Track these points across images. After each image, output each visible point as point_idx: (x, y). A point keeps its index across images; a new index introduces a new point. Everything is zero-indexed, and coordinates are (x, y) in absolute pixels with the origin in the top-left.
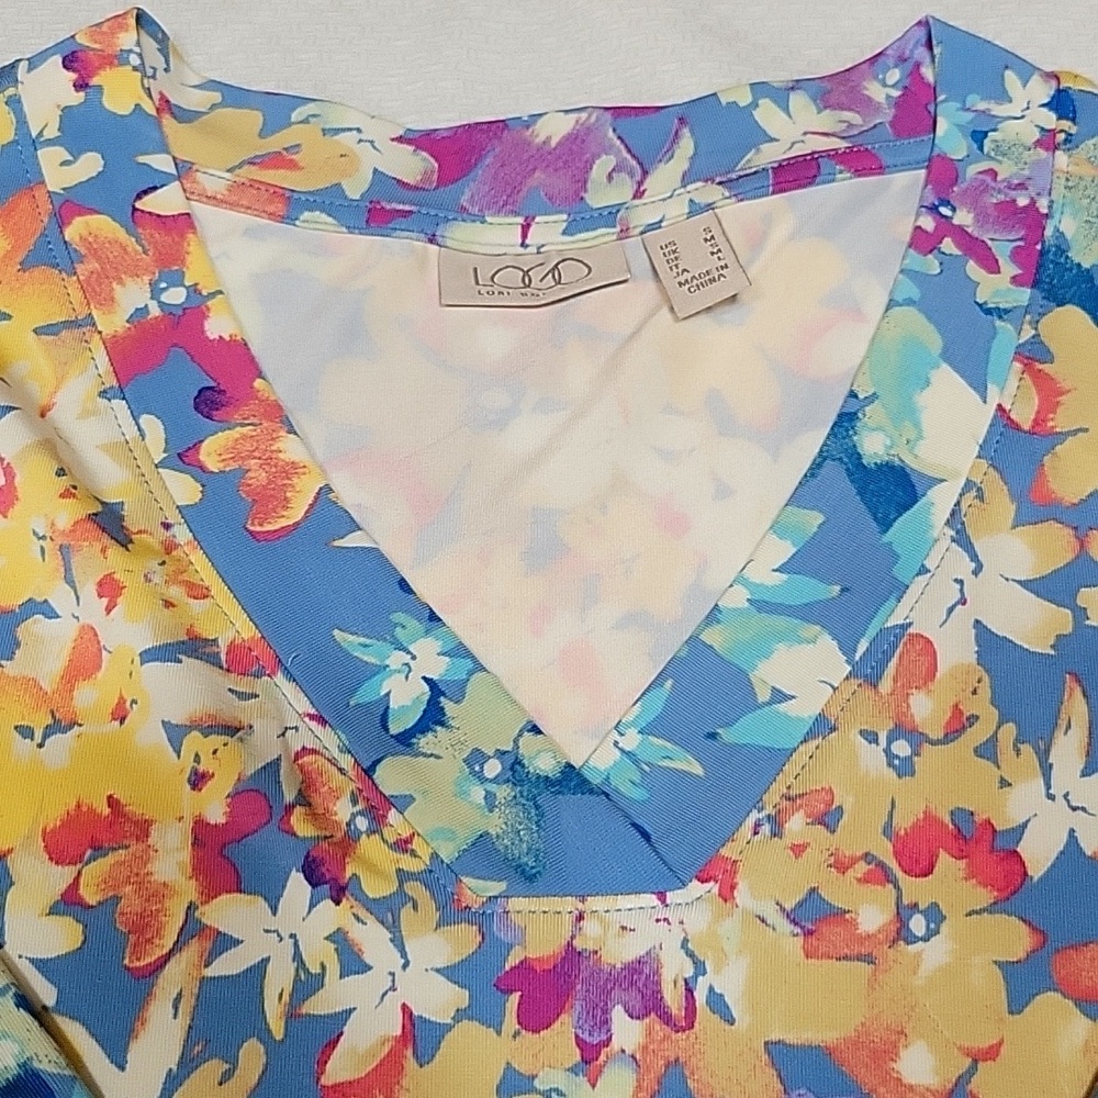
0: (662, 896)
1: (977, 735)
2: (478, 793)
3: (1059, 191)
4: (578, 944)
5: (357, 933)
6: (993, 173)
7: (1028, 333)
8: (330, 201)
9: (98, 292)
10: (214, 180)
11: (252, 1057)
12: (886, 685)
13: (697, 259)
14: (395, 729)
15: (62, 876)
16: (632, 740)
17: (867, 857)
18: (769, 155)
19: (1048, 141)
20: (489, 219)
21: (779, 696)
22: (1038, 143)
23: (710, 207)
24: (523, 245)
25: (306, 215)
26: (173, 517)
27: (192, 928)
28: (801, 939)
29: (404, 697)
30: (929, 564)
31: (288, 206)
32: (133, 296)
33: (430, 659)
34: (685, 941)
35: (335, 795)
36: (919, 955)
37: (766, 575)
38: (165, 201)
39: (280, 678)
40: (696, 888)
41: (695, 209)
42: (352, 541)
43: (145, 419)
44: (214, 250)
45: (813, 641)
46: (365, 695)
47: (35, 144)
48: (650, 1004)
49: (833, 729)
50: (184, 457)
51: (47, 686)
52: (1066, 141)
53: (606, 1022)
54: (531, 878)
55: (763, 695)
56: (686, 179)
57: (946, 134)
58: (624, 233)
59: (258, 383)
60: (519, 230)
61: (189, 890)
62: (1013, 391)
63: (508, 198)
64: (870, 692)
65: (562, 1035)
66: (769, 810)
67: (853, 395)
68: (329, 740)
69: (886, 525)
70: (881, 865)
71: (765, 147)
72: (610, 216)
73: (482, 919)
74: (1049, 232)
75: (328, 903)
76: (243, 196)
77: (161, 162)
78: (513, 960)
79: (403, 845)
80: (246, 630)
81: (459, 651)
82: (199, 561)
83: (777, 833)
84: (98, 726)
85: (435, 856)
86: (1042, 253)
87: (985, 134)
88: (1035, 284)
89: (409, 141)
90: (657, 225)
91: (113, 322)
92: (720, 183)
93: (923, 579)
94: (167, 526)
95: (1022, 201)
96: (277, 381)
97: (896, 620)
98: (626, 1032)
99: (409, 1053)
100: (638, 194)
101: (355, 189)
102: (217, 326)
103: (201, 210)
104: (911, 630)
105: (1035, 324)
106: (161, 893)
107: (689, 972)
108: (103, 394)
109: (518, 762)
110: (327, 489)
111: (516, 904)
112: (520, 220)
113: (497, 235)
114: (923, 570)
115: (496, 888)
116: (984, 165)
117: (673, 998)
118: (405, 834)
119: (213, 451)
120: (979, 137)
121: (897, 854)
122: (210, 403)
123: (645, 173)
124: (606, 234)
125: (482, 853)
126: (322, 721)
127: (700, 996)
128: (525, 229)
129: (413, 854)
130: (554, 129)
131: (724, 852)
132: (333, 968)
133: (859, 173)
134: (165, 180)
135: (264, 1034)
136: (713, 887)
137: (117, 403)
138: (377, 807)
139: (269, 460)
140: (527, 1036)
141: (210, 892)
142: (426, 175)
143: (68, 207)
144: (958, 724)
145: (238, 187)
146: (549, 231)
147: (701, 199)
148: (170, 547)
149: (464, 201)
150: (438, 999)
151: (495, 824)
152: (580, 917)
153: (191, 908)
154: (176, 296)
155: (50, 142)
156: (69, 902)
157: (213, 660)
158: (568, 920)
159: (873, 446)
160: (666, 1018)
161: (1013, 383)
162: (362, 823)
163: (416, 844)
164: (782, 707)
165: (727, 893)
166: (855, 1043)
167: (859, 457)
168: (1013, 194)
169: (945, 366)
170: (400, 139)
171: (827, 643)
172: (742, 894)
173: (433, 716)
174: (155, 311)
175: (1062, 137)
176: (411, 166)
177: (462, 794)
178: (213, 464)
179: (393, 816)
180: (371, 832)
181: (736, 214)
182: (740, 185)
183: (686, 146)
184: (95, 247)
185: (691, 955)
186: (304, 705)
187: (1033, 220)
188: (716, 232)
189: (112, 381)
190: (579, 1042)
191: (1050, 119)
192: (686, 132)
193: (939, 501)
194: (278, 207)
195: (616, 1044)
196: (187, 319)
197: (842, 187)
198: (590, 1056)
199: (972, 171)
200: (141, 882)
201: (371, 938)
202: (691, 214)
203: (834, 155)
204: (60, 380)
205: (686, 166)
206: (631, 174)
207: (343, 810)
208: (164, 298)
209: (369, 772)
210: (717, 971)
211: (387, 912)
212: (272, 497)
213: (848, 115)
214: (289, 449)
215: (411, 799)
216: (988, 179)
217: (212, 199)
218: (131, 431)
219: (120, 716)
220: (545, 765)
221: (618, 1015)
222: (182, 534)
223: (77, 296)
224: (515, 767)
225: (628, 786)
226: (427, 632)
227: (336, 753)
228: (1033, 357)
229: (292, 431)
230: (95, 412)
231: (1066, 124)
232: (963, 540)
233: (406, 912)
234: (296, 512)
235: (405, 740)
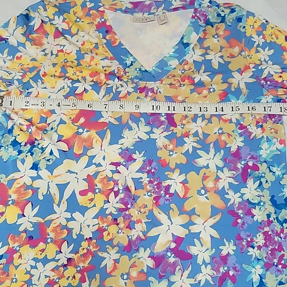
0: (155, 82)
1: (192, 70)
2: (136, 72)
3: (209, 13)
4: (146, 86)
5: (123, 84)
6: (201, 10)
7: (204, 29)
8: (120, 10)
9: (94, 19)
10: (107, 7)
11: (112, 94)
12: (182, 65)
13: (162, 18)
14: (127, 66)
15: (92, 79)
16: (154, 68)
17: (178, 80)
18: (173, 7)
19: (208, 6)
20: (139, 13)
21: (170, 65)
22: (207, 7)
23: (165, 13)
24: (143, 16)
25: (118, 11)
26: (104, 44)
27: (105, 83)
28: (169, 86)
29: (129, 63)
30: (189, 53)
31: (116, 10)
32: (98, 20)
33: (131, 59)
34: (157, 87)
35: (121, 71)
36: (182, 88)
37: (171, 53)
38: (101, 9)
39: (115, 60)
40: (159, 82)
41: (163, 13)
42: (123, 47)
43: (100, 34)
44: (107, 15)
45: (175, 60)
46: (124, 62)
47: (86, 2)
48: (153, 92)
49: (176, 69)
50: (104, 38)
51: (88, 62)
52: (211, 7)
53: (148, 93)
54: (142, 80)
55: (169, 65)
56: (163, 10)
57: (196, 5)
58: (155, 16)
59: (113, 30)
60: (142, 15)
61: (105, 80)
62: (201, 35)
63: (142, 11)
64: (180, 65)
65: (144, 94)
66: (167, 76)
67: (183, 35)
68: (121, 66)
69: (185, 48)
70: (179, 81)
71: (173, 6)
72: (153, 13)
73: (136, 83)
74: (207, 17)
75: (120, 82)
76: (110, 9)
77: (101, 4)
78: (139, 87)
79: (128, 76)
80: (112, 56)
81: (135, 58)
82: (106, 48)
83: (168, 77)
84: (94, 66)
85: (131, 77)
86: (207, 20)
87: (201, 5)
88: (206, 23)
89: (131, 3)
90: (158, 15)
91: (96, 23)
93: (188, 54)
94: (103, 45)
95: (205, 14)
97: (185, 59)
98: (150, 94)
99: (128, 95)
100: (157, 11)
101: (123, 9)
102: (108, 24)
103: (105, 10)
104: (186, 60)
105: (205, 28)
106: (102, 80)
107: (157, 89)
108: (95, 31)
109: (140, 69)
110: (120, 42)
111: (140, 82)
112: (143, 13)
113: (140, 15)
114: (188, 53)
115: (138, 80)
116: (200, 9)
117: (155, 91)
118: (128, 75)
119: (108, 37)
120: (200, 5)
121: (181, 80)
122: (107, 32)
123: (158, 9)
124: (153, 15)
125: (136, 77)
126: (120, 64)
127: (158, 91)
128: (143, 14)
129: (129, 77)
130: (148, 3)
131: (162, 79)
132: (120, 87)
133: (183, 9)
134: (101, 6)
135: (113, 93)
136: (160, 82)
137: (97, 32)
138: (125, 73)
139: (114, 38)
140: (140, 94)
141: (107, 80)
142: (132, 7)
143: (90, 9)
144: (190, 69)
145: (110, 8)
146: (146, 15)
147: (164, 12)
148: (103, 47)
149: (136, 11)
150: (131, 90)
151: (138, 75)
152: (146, 83)
153: (105, 82)
154: (103, 20)
155: (88, 2)
156: (92, 81)
157: (108, 59)
158: (145, 84)
159: (185, 41)
160: (154, 93)
161: (201, 34)
162: (124, 74)
163: (129, 76)
164: (171, 66)
165: (162, 83)
166: (174, 96)
167: (183, 42)
168: (204, 13)
169: (194, 32)
170: (129, 3)
171: (177, 60)
172: (163, 83)
173: (132, 65)
174: (101, 22)
175: (210, 6)
176: (130, 6)
177: (134, 72)
178: (108, 39)
179: (127, 74)
180: (125, 75)
182: (169, 11)
183: (163, 5)
184: (93, 14)
185: (157, 88)
186: (118, 63)
187: (206, 16)
188: (165, 16)
189: (96, 29)
190: (145, 95)
191: (209, 4)
192: (163, 4)
193: (191, 46)
194: (115, 10)
195: (149, 95)
196: (104, 23)
198: (146, 96)
199: (199, 9)
200: (100, 79)
201: (124, 84)
202: (163, 14)
204: (90, 29)
205: (163, 8)
206: (156, 9)
207: (122, 73)
208: (102, 20)
209: (125, 69)
210: (160, 89)
211: (126, 83)
212: (114, 42)
213: (183, 3)
214: (116, 37)
215: (129, 72)
216: (201, 11)
217: (107, 9)
218: (99, 35)
219: (96, 65)
220: (143, 70)
221: (149, 92)
222: (104, 46)
223: (92, 20)
224: (140, 70)
225: (153, 73)
226: (131, 56)
227: (121, 68)
228: (204, 31)
229: (116, 35)
230: (94, 33)
231: (210, 5)
232: (193, 50)
233: (128, 82)
234: (117, 44)
235: (129, 67)
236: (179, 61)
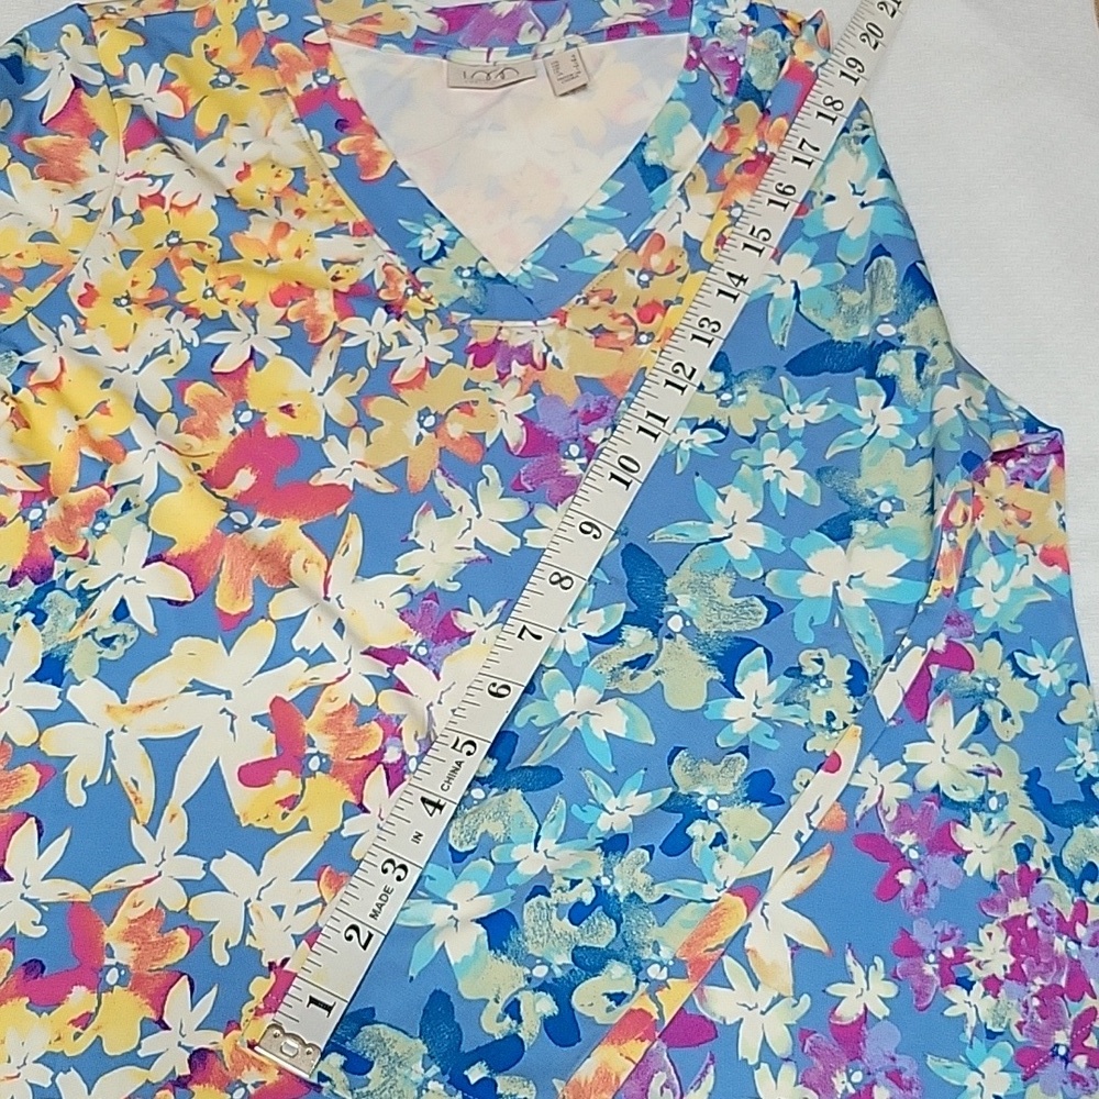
0: (535, 322)
1: (679, 274)
2: (460, 282)
3: (749, 54)
4: (499, 338)
5: (405, 331)
6: (718, 43)
7: (730, 114)
8: (397, 39)
9: (289, 77)
10: (342, 29)
11: (363, 373)
12: (641, 252)
13: (567, 68)
14: (425, 258)
15: (280, 312)
16: (528, 266)
17: (625, 315)
18: (607, 23)
19: (744, 29)
20: (472, 49)
21: (594, 254)
22: (741, 31)
23: (576, 46)
24: (488, 61)
25: (386, 45)
26: (327, 172)
27: (335, 330)
28: (593, 340)
29: (429, 246)
30: (667, 206)
31: (378, 41)
32: (305, 79)
33: (441, 232)
34: (544, 340)
35: (399, 280)
36: (642, 350)
37: (596, 206)
38: (318, 37)
39: (375, 236)
40: (550, 320)
41: (569, 46)
42: (406, 184)
43: (313, 132)
44: (342, 60)
45: (612, 233)
46: (411, 245)
47: (257, 8)
48: (528, 360)
49: (616, 267)
50: (330, 148)
51: (266, 243)
53: (509, 366)
54: (481, 313)
55: (588, 253)
56: (566, 32)
58: (535, 56)
59: (364, 118)
60: (485, 55)
61: (334, 317)
62: (717, 136)
63: (480, 39)
64: (634, 254)
65: (492, 369)
66: (584, 295)
67: (646, 135)
68: (397, 260)
69: (651, 190)
70: (631, 318)
71: (605, 19)
72: (528, 49)
73: (459, 327)
74: (743, 72)
76: (354, 36)
77: (316, 19)
78: (472, 342)
79: (427, 300)
80: (361, 218)
81: (454, 229)
82: (339, 189)
83: (586, 303)
84: (288, 260)
85: (440, 305)
87: (715, 23)
88: (737, 94)
89: (435, 13)
90: (550, 54)
91: (297, 90)
92: (583, 35)
93: (664, 211)
94: (325, 176)
95: (732, 58)
96: (372, 116)
97: (649, 227)
98: (517, 369)
99: (428, 373)
100: (543, 39)
101: (408, 35)
102: (344, 94)
103: (333, 41)
104: (656, 231)
105: (733, 111)
106: (322, 318)
107: (545, 350)
108: (294, 121)
109: (477, 271)
110: (395, 162)
111: (473, 322)
112: (486, 50)
113: (476, 56)
114: (664, 207)
115: (467, 316)
116: (714, 40)
117: (538, 359)
118: (429, 296)
119: (344, 145)
120: (712, 25)
121: (639, 314)
122: (341, 125)
123: (547, 29)
124: (527, 56)
125: (460, 304)
126: (394, 253)
127: (549, 359)
128: (489, 53)
129: (431, 303)
130: (504, 8)
131: (563, 308)
132: (396, 344)
134: (318, 27)
136: (557, 320)
137: (300, 125)
138: (416, 287)
139: (370, 150)
140: (476, 369)
141: (342, 318)
142: (442, 28)
143: (273, 38)
144: (671, 269)
145: (352, 31)
146: (500, 54)
147: (572, 43)
148: (326, 185)
149: (460, 40)
150: (441, 356)
151: (466, 293)
152: (501, 328)
153: (335, 323)
154: (325, 80)
155: (263, 9)
156: (284, 321)
157: (347, 233)
158: (496, 330)
159: (651, 157)
160: (534, 366)
161: (718, 133)
162: (410, 292)
163: (432, 300)
164: (596, 258)
165: (563, 324)
166: (612, 378)
167: (644, 161)
168: (728, 54)
169: (691, 125)
170: (430, 12)
171: (619, 235)
172: (569, 324)
173: (441, 253)
174: (315, 86)
176: (435, 24)
178: (344, 152)
179: (423, 289)
180: (414, 295)
181: (589, 50)
182: (591, 36)
183: (568, 17)
184: (286, 58)
185: (546, 344)
186: (387, 247)
187: (736, 67)
188: (578, 57)
189: (296, 116)
190: (499, 373)
191: (746, 19)
192: (568, 11)
193: (677, 180)
194: (373, 41)
195: (513, 373)
197: (639, 40)
198: (502, 377)
199: (709, 41)
200: (313, 314)
201: (413, 334)
202: (567, 49)
203: (638, 24)
204: (273, 115)
205: (567, 27)
206: (540, 29)
207: (403, 286)
208: (320, 80)
209: (414, 272)
210: (557, 350)
211: (419, 325)
212: (372, 165)
213: (647, 6)
214: (378, 145)
215: (431, 284)
216: (715, 46)
217: (341, 37)
218: (307, 137)
219: (298, 255)
220: (489, 273)
221: (514, 363)
222: (331, 179)
223: (279, 79)
224: (476, 273)
225: (525, 283)
226: (440, 221)
227: (399, 265)
228: (731, 124)
229: (379, 137)
230: (290, 128)
231: (754, 23)
232: (684, 196)
233: (428, 324)
234: (383, 171)
235: (429, 262)
236: (627, 239)
